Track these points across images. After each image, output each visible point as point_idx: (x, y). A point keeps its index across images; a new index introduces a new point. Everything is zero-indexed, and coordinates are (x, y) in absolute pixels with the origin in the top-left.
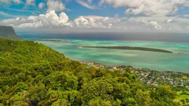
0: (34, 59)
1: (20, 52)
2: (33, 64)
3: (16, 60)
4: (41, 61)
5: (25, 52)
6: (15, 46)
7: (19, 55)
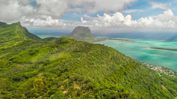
0: (103, 61)
1: (93, 55)
2: (102, 65)
3: (89, 61)
4: (109, 63)
5: (97, 54)
6: (90, 48)
7: (93, 57)
